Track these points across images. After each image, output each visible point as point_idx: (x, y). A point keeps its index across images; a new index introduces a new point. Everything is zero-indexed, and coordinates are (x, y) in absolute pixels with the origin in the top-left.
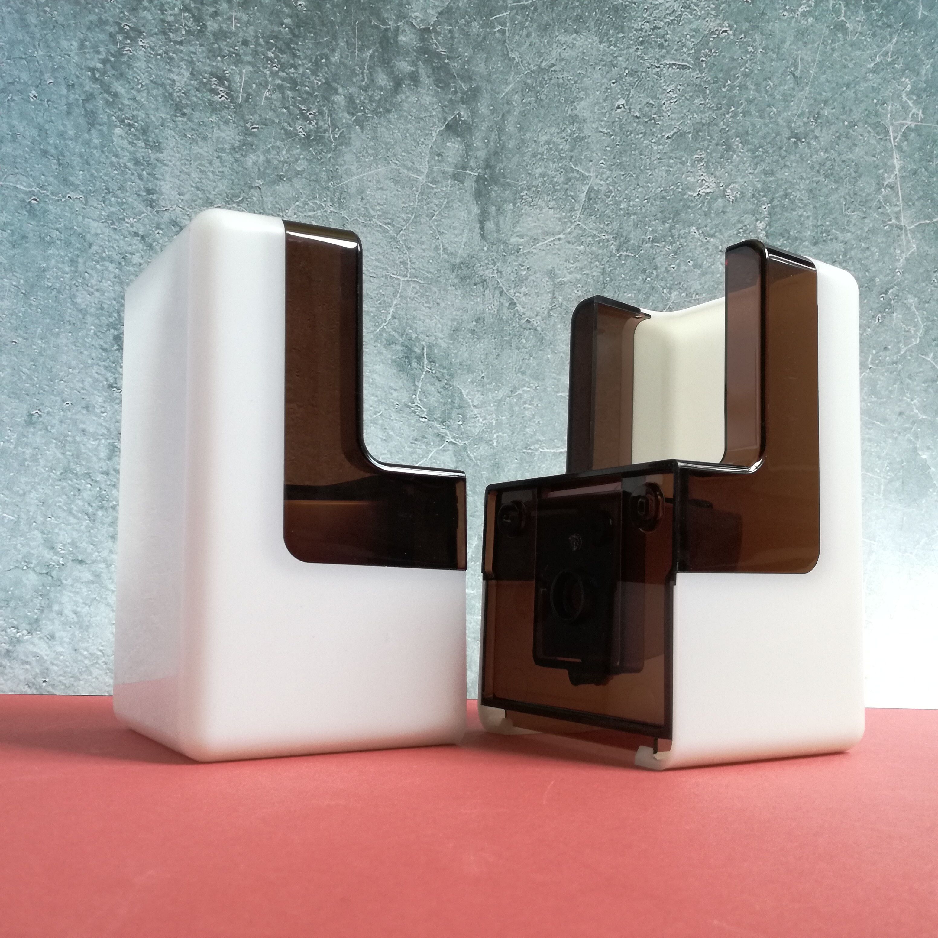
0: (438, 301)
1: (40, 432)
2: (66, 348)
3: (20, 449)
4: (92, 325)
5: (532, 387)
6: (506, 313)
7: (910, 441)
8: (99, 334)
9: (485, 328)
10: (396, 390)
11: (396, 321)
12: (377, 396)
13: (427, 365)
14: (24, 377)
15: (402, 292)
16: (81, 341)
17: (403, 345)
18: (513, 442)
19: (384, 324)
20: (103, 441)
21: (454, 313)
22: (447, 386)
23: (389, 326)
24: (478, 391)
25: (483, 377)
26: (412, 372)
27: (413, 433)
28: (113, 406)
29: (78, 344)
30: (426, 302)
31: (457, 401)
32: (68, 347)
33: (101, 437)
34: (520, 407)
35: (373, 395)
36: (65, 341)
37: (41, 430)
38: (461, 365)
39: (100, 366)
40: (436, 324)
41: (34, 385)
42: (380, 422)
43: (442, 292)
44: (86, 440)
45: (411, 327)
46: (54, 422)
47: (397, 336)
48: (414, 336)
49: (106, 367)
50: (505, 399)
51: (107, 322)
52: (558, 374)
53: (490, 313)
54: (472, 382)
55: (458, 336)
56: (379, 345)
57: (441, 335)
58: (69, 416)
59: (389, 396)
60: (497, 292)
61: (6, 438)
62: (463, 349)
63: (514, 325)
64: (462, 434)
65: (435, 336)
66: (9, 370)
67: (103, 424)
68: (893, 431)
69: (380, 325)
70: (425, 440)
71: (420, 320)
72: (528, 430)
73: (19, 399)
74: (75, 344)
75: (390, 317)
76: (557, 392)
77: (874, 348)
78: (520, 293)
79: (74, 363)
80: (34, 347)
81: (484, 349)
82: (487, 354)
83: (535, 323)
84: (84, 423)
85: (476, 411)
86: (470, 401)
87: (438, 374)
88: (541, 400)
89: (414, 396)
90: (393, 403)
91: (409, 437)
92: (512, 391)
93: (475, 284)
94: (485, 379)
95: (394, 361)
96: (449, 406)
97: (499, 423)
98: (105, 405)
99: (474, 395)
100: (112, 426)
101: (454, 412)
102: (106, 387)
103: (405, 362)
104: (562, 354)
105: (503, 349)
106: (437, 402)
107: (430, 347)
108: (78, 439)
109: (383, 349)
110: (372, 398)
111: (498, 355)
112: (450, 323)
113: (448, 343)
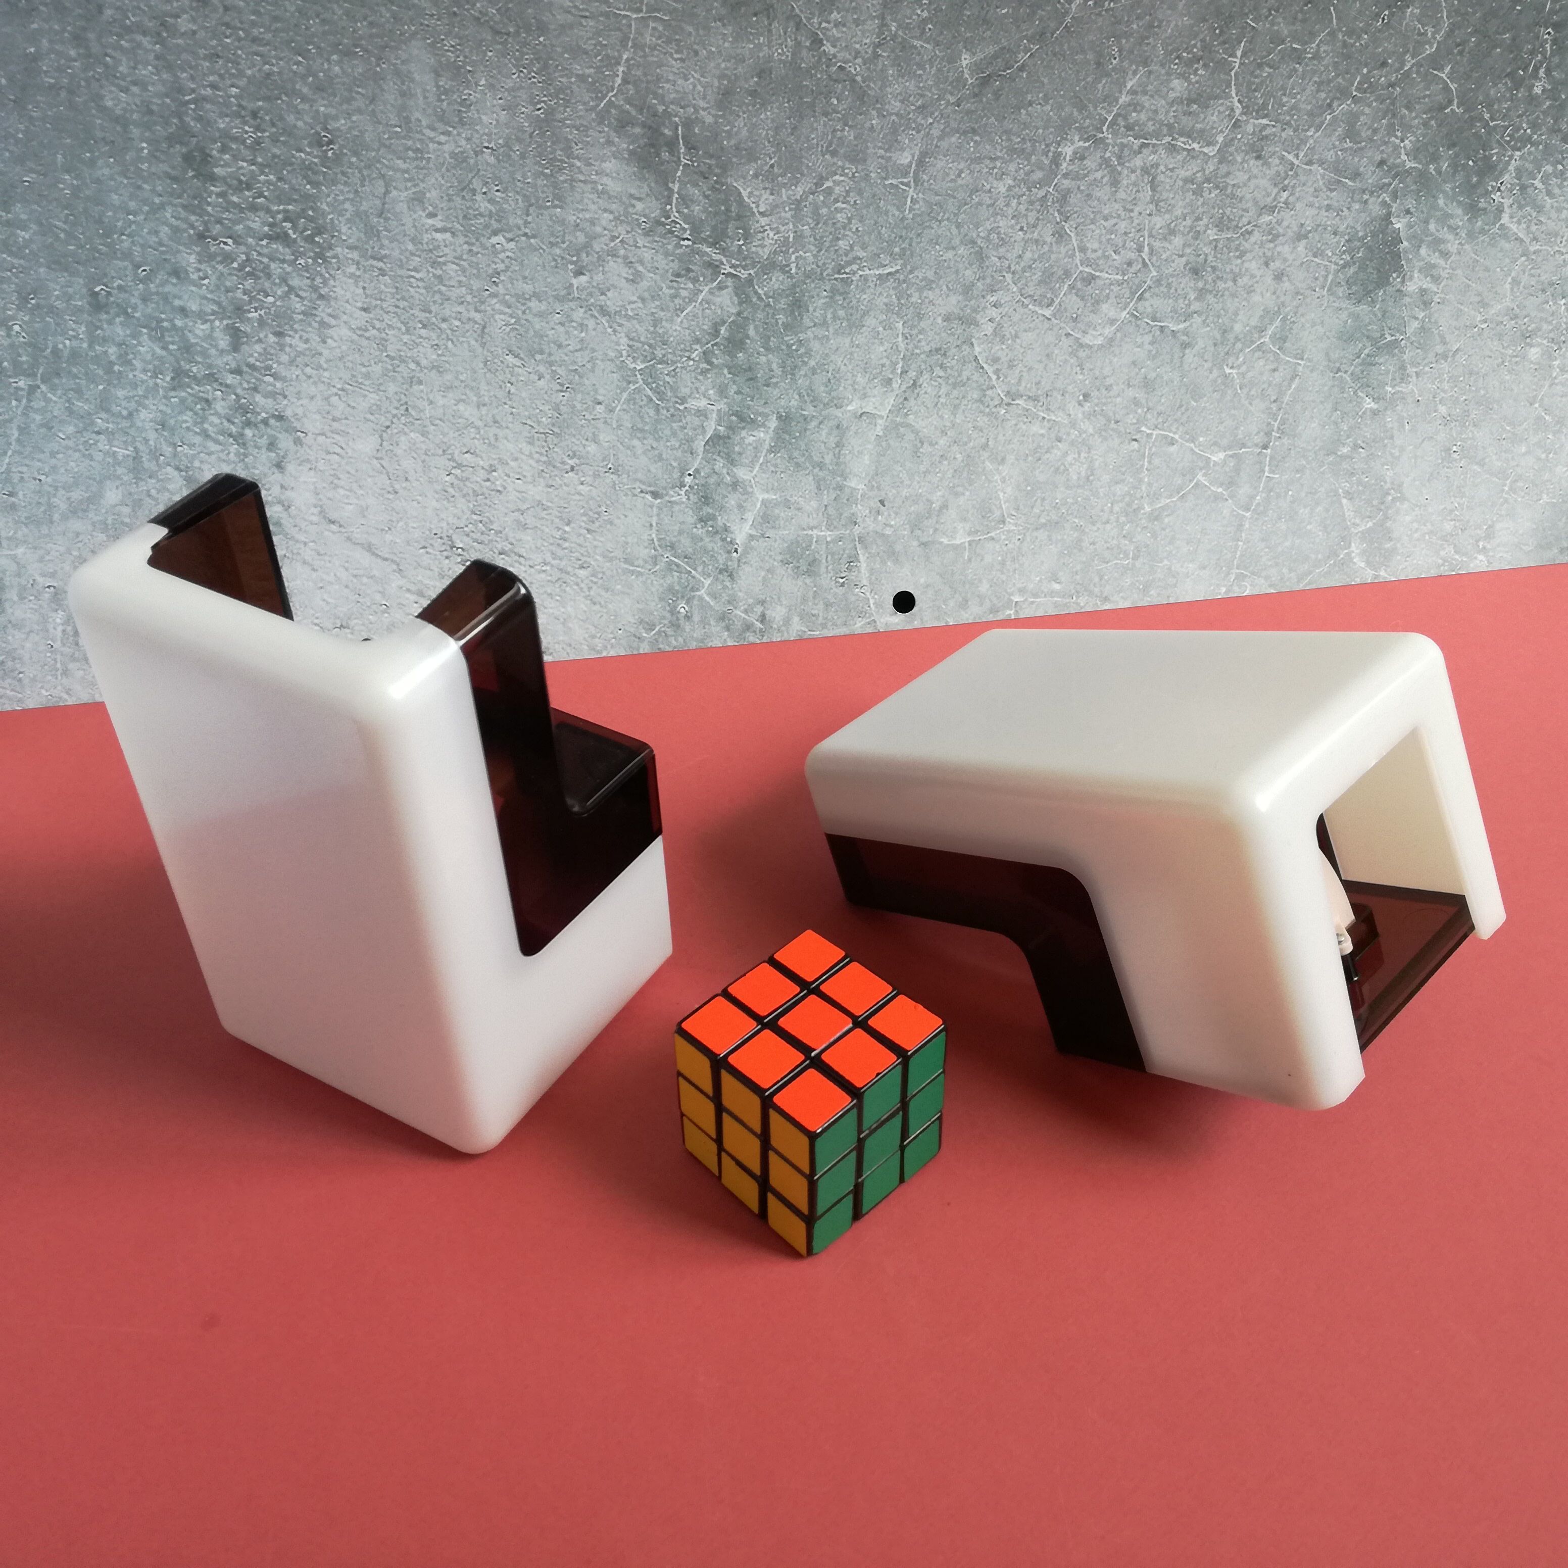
0: (696, 47)
1: (118, 320)
2: (112, 183)
3: (97, 348)
4: (142, 141)
5: (847, 174)
6: (807, 59)
7: (1384, 204)
8: (158, 154)
9: (773, 85)
10: (639, 199)
11: (630, 86)
12: (611, 212)
13: (685, 154)
14: (62, 235)
15: (635, 39)
16: (132, 169)
17: (644, 125)
18: (820, 264)
19: (611, 94)
20: (217, 323)
21: (723, 65)
22: (717, 186)
23: (621, 97)
24: (765, 189)
25: (772, 166)
26: (663, 168)
27: (672, 264)
28: (214, 267)
29: (129, 175)
30: (677, 52)
31: (734, 209)
32: (115, 180)
33: (212, 317)
34: (829, 208)
35: (605, 210)
36: (106, 171)
37: (118, 315)
38: (737, 149)
39: (175, 206)
40: (695, 86)
41: (82, 247)
42: (622, 252)
43: (701, 32)
44: (191, 324)
45: (655, 94)
46: (133, 301)
47: (634, 113)
48: (661, 108)
49: (184, 207)
50: (807, 197)
51: (165, 134)
52: (886, 151)
53: (780, 60)
54: (756, 176)
55: (730, 102)
56: (606, 129)
57: (702, 104)
58: (154, 290)
59: (630, 210)
60: (792, 24)
61: (71, 333)
62: (740, 123)
63: (819, 76)
64: (745, 259)
65: (694, 107)
66: (34, 227)
67: (209, 296)
68: (1364, 192)
69: (605, 96)
70: (691, 275)
71: (668, 81)
72: (841, 242)
73: (66, 270)
74: (124, 174)
75: (619, 81)
76: (886, 179)
77: (1366, 65)
78: (829, 22)
79: (132, 205)
80: (61, 186)
81: (773, 121)
82: (777, 128)
83: (852, 70)
84: (180, 298)
85: (763, 221)
86: (753, 206)
87: (704, 168)
88: (860, 193)
89: (669, 207)
90: (637, 220)
91: (667, 271)
92: (816, 184)
93: (755, 15)
94: (776, 170)
95: (632, 153)
96: (723, 217)
97: (799, 236)
98: (203, 267)
99: (760, 196)
100: (223, 298)
101: (730, 226)
102: (195, 237)
103: (650, 153)
104: (894, 117)
105: (802, 117)
106: (703, 212)
107: (688, 124)
108: (179, 323)
109: (613, 134)
110: (605, 215)
111: (795, 128)
112: (716, 84)
113: (716, 116)
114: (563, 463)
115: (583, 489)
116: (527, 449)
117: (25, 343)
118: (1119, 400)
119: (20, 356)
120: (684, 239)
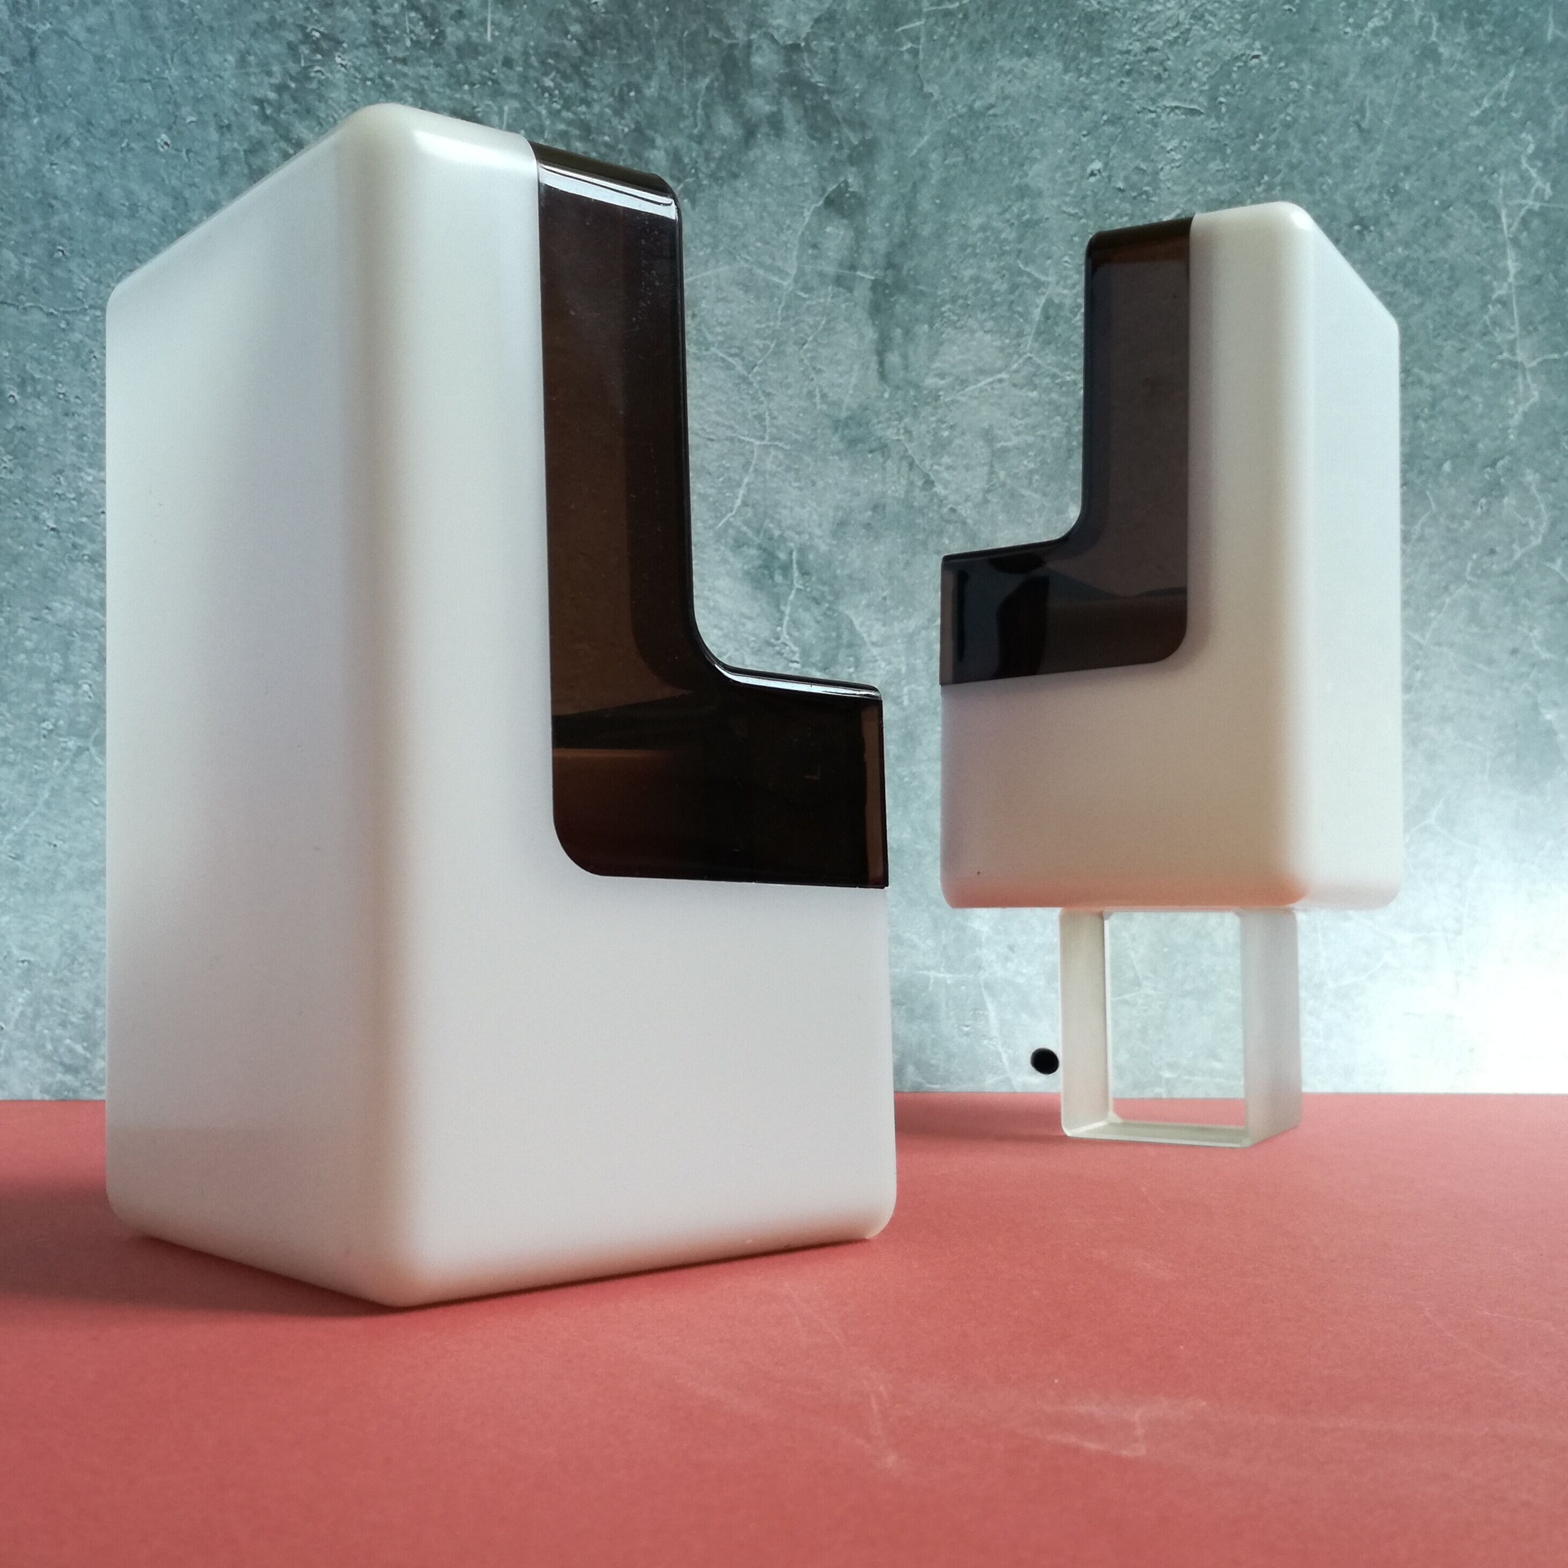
0: (814, 477)
6: (920, 497)
7: (1527, 693)
9: (886, 520)
10: (750, 618)
11: (749, 509)
12: (721, 629)
13: (798, 579)
15: (756, 465)
17: (760, 547)
21: (839, 497)
22: (829, 613)
23: (738, 518)
24: (877, 620)
25: (885, 598)
26: (776, 590)
30: (796, 481)
31: (846, 637)
35: (715, 626)
38: (850, 578)
40: (811, 515)
43: (819, 463)
45: (772, 519)
47: (750, 534)
48: (777, 533)
50: (919, 632)
53: (894, 497)
54: (868, 606)
55: (845, 533)
56: (722, 548)
57: (817, 532)
59: (741, 628)
60: (905, 464)
62: (853, 553)
63: (931, 515)
65: (810, 534)
68: (1503, 678)
69: (723, 516)
71: (785, 507)
75: (738, 502)
77: (1474, 551)
78: (940, 465)
81: (886, 554)
82: (890, 561)
83: (963, 513)
85: (875, 651)
86: (865, 635)
87: (815, 594)
89: (779, 629)
90: (746, 638)
92: (929, 620)
93: (871, 452)
94: (888, 602)
95: (746, 573)
96: (834, 644)
97: (912, 670)
99: (872, 627)
101: (842, 652)
103: (763, 574)
105: (914, 554)
106: (815, 636)
107: (802, 550)
109: (729, 554)
110: (715, 631)
111: (907, 564)
112: (831, 513)
113: (830, 545)
120: (793, 662)
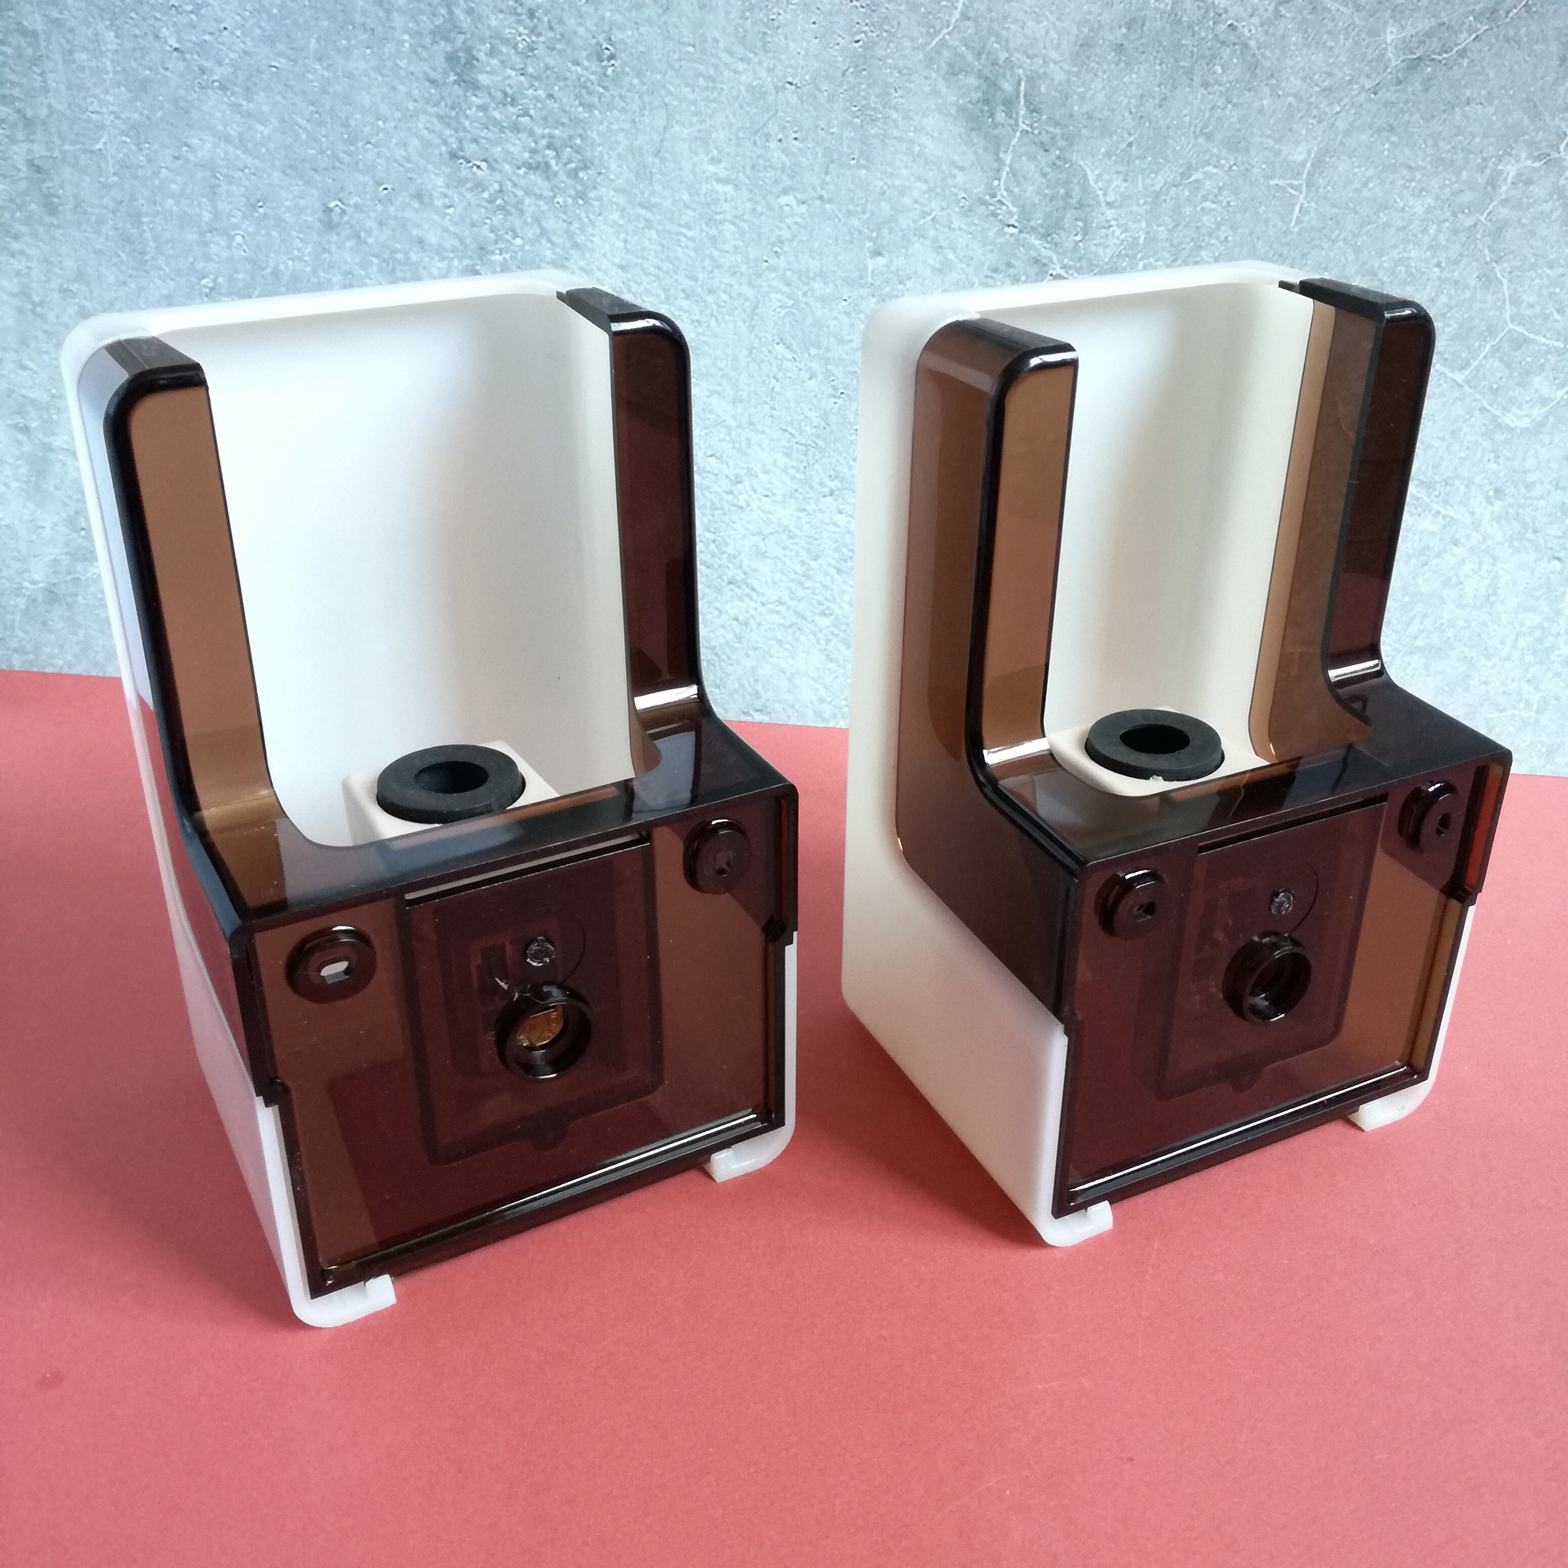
1: (348, 244)
2: (366, 79)
3: (322, 274)
4: (405, 32)
5: (1223, 166)
8: (419, 50)
9: (1144, 40)
10: (962, 169)
11: (969, 23)
12: (926, 182)
13: (1025, 118)
14: (304, 136)
16: (389, 64)
17: (980, 76)
19: (945, 31)
20: (456, 262)
21: (1086, 8)
22: (1058, 163)
23: (956, 35)
24: (1118, 173)
25: (1130, 145)
26: (996, 132)
27: (989, 255)
28: (462, 194)
29: (386, 72)
31: (1076, 193)
32: (369, 76)
33: (451, 255)
34: (1195, 207)
35: (919, 178)
36: (362, 65)
37: (349, 239)
38: (1090, 117)
39: (430, 115)
40: (1047, 32)
41: (322, 152)
42: (932, 233)
44: (426, 259)
45: (998, 35)
46: (369, 223)
47: (970, 57)
48: (1003, 56)
49: (440, 118)
50: (1168, 190)
51: (431, 26)
52: (1277, 141)
53: (1156, 8)
54: (1108, 155)
55: (1089, 57)
56: (934, 75)
57: (1054, 55)
58: (393, 214)
59: (950, 181)
61: (296, 252)
62: (1097, 84)
63: (1203, 34)
64: (1080, 259)
65: (1044, 58)
66: (275, 122)
67: (452, 229)
69: (937, 32)
70: (1012, 271)
71: (1015, 21)
72: (1204, 253)
73: (302, 178)
74: (379, 70)
75: (957, 15)
76: (1270, 177)
79: (384, 109)
80: (310, 76)
81: (1138, 86)
82: (1142, 96)
83: (1246, 31)
84: (419, 226)
85: (1110, 214)
86: (1100, 193)
87: (1045, 138)
88: (1236, 193)
89: (996, 183)
90: (956, 195)
91: (983, 264)
92: (1182, 174)
94: (1134, 149)
95: (961, 109)
96: (1061, 204)
97: (1151, 238)
98: (450, 192)
99: (1110, 182)
100: (467, 233)
101: (1068, 215)
102: (447, 156)
103: (982, 111)
104: (1290, 99)
105: (1174, 86)
106: (1038, 193)
107: (1033, 79)
108: (414, 257)
109: (941, 83)
110: (919, 184)
111: (1165, 99)
112: (1074, 30)
113: (1069, 73)
114: (822, 484)
115: (841, 519)
116: (782, 461)
117: (245, 258)
118: (1542, 503)
119: (236, 271)
120: (1009, 226)
